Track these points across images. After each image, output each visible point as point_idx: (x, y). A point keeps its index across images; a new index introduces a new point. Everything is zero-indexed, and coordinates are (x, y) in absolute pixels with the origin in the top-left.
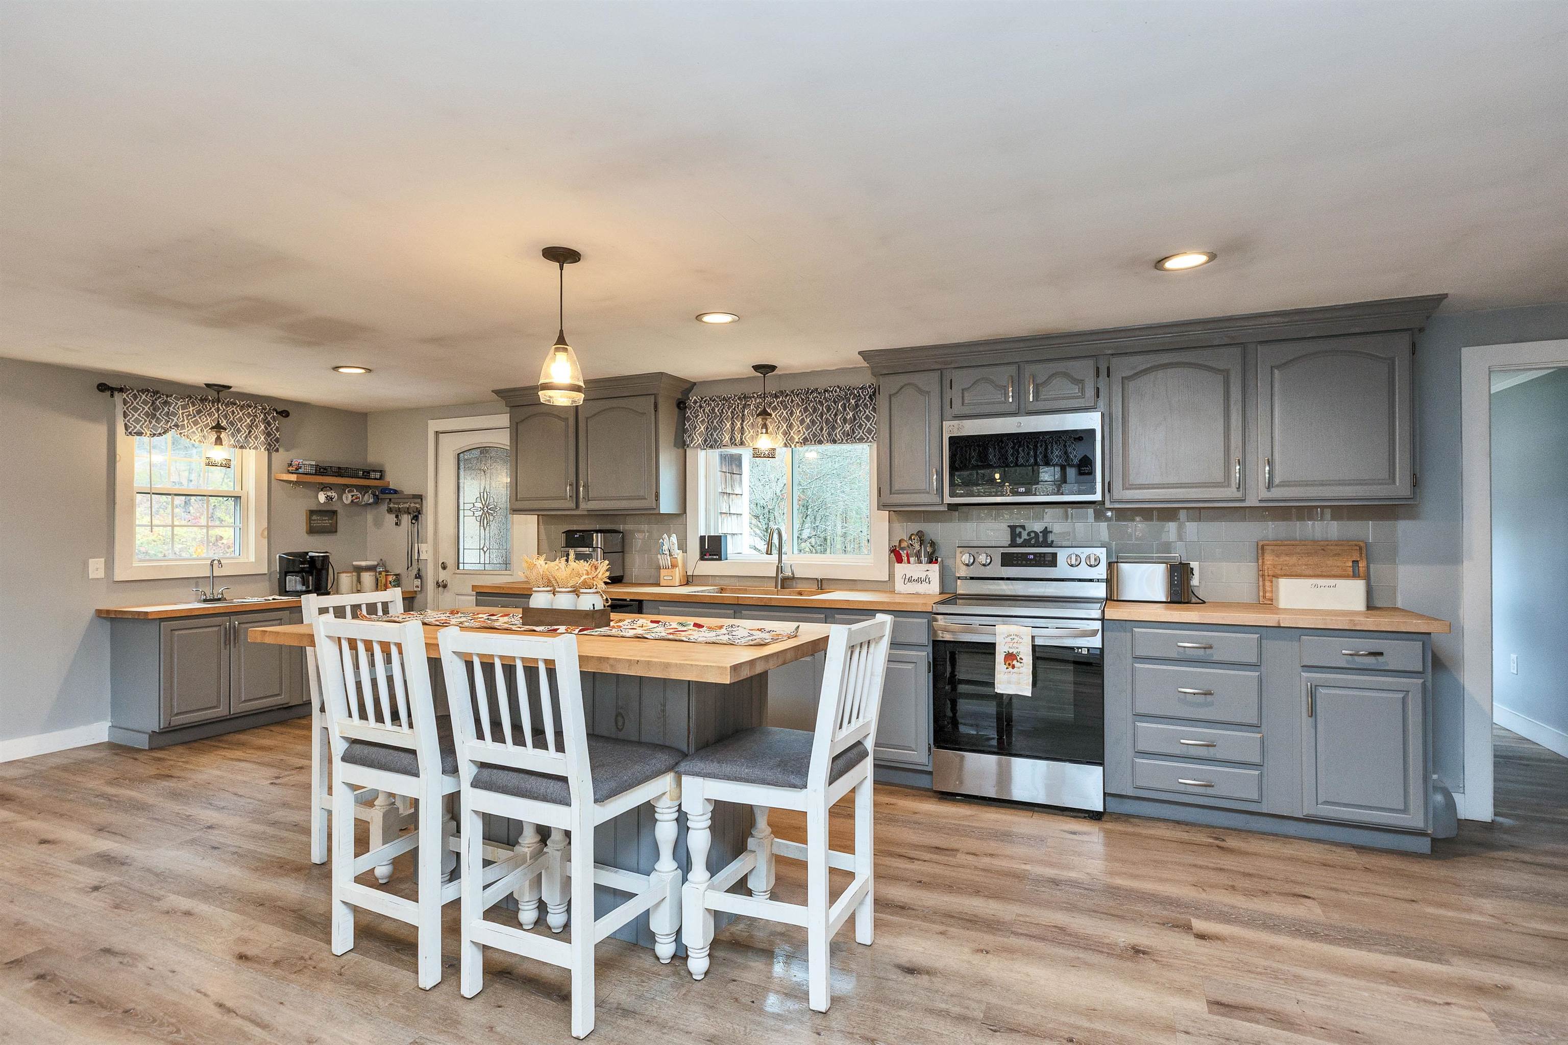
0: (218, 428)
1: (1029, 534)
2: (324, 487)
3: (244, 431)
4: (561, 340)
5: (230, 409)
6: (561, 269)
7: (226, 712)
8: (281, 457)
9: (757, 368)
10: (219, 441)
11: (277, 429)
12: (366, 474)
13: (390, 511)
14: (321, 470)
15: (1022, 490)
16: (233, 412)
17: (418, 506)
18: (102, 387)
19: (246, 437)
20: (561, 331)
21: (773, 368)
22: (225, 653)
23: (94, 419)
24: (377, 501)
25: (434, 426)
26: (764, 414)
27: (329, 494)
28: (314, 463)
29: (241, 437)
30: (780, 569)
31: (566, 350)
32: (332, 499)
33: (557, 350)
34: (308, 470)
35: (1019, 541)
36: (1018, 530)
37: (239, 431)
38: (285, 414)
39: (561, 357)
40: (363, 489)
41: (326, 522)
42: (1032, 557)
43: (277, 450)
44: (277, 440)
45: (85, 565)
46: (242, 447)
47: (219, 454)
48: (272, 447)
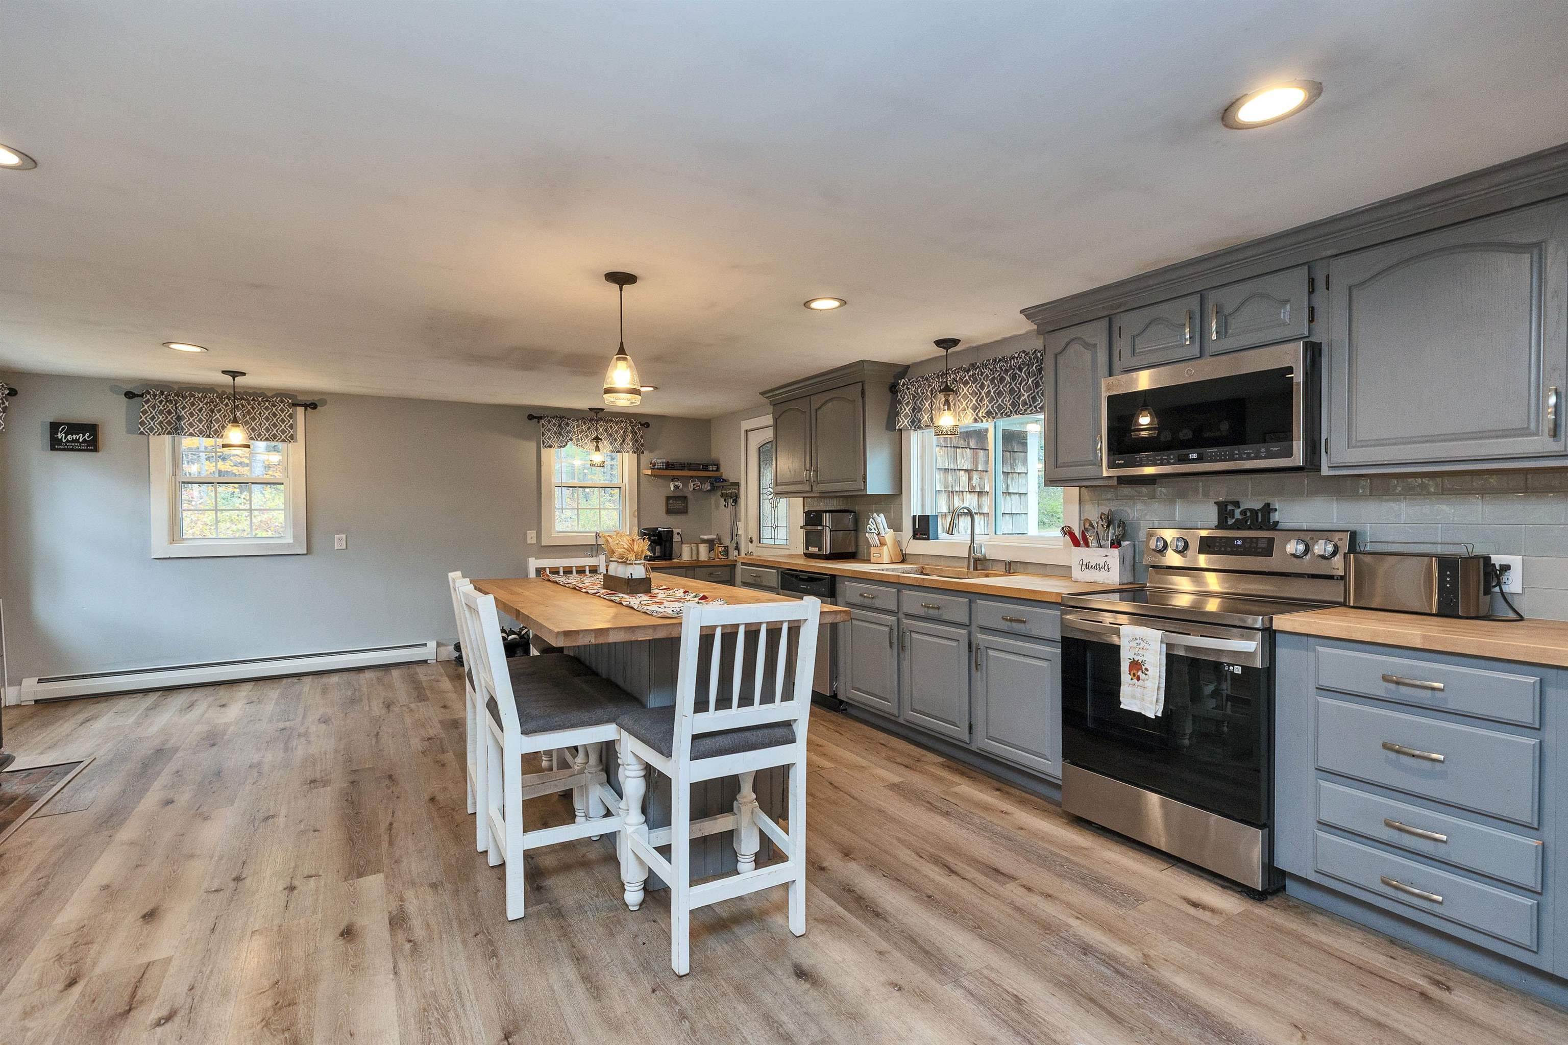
0: (597, 439)
1: (1244, 513)
2: (673, 479)
3: (620, 440)
4: (622, 351)
5: (609, 425)
6: (621, 290)
8: (646, 457)
9: (940, 343)
10: (597, 449)
11: (642, 437)
12: (705, 467)
13: (722, 496)
14: (669, 466)
15: (1194, 456)
16: (611, 427)
17: (736, 491)
18: (531, 417)
19: (621, 444)
20: (622, 343)
21: (955, 342)
23: (528, 438)
24: (714, 489)
25: (746, 425)
26: (947, 390)
27: (677, 484)
28: (664, 461)
29: (618, 444)
30: (971, 548)
31: (625, 359)
32: (678, 487)
33: (618, 359)
34: (660, 466)
35: (1231, 522)
36: (1230, 508)
37: (616, 440)
38: (647, 425)
39: (622, 365)
40: (703, 479)
41: (679, 505)
42: (1240, 542)
43: (643, 453)
44: (642, 445)
45: (525, 534)
46: (618, 452)
47: (597, 458)
48: (638, 450)
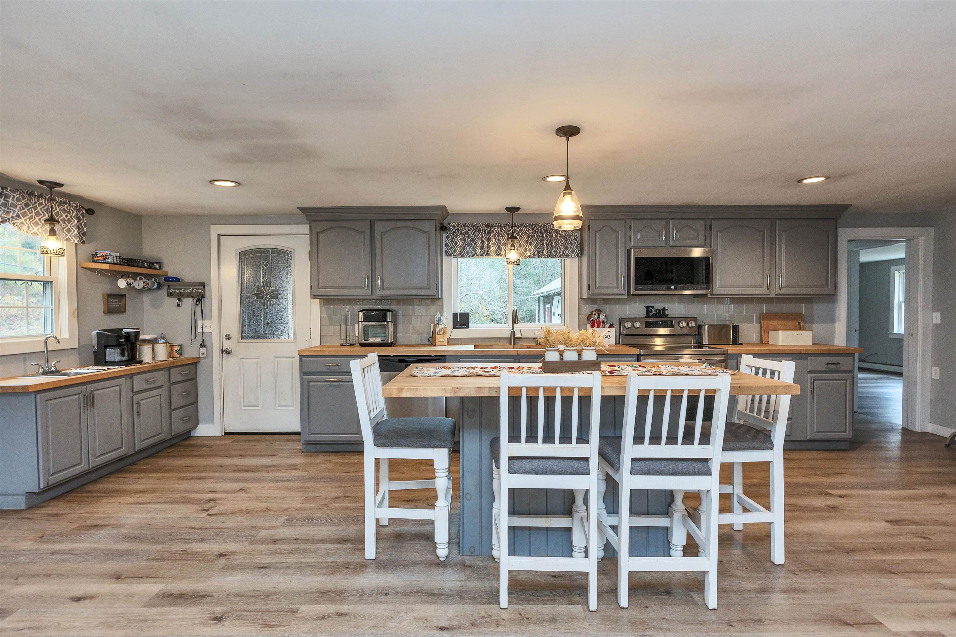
0: (51, 220)
1: (656, 311)
2: (123, 275)
4: (568, 187)
6: (568, 140)
7: (87, 468)
8: (88, 248)
9: (507, 209)
10: (53, 232)
11: (85, 225)
12: (151, 265)
13: (170, 295)
14: (123, 261)
15: (673, 287)
17: (200, 291)
21: (518, 209)
22: (83, 416)
24: (160, 286)
25: (215, 230)
26: (513, 237)
27: (129, 281)
28: (118, 255)
30: (513, 333)
32: (131, 284)
33: (565, 194)
34: (115, 260)
35: (651, 314)
36: (651, 308)
38: (90, 212)
39: (568, 198)
40: (149, 276)
41: (116, 304)
42: (661, 323)
43: (84, 242)
44: (86, 234)
47: (54, 244)
48: (81, 240)
